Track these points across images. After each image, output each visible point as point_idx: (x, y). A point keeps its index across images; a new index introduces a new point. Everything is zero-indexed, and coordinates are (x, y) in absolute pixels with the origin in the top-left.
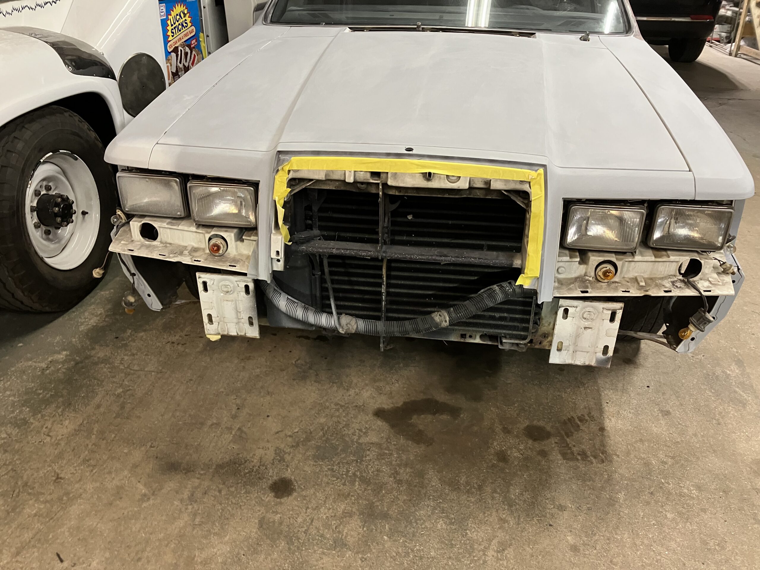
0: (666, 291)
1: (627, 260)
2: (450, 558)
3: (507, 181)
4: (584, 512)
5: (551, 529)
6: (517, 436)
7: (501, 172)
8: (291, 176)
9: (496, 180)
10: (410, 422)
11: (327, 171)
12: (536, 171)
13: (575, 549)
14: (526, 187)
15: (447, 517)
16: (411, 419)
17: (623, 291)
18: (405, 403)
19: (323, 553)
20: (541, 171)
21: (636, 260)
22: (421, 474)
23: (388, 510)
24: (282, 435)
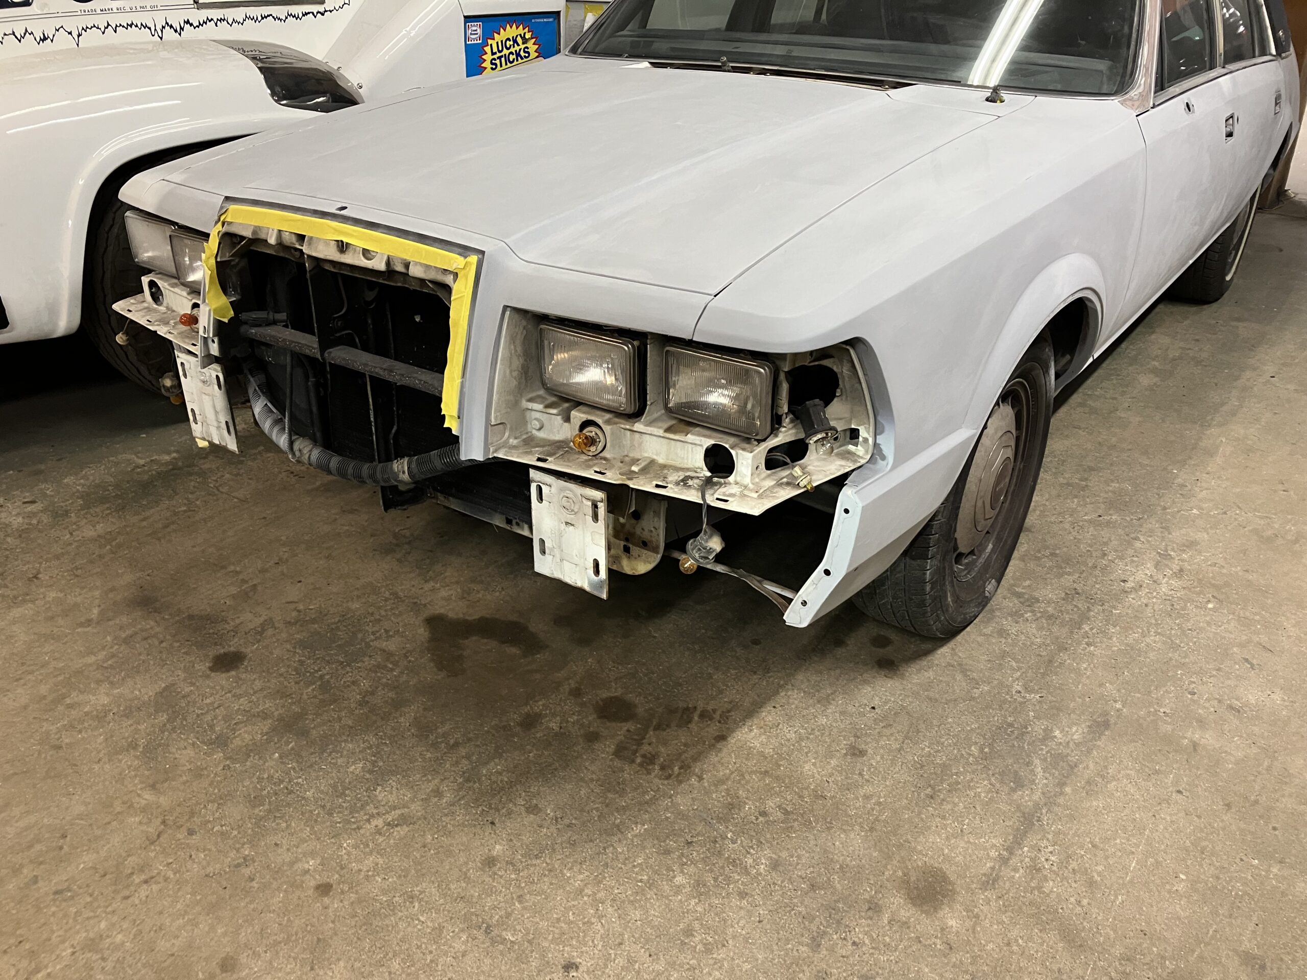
0: (657, 486)
1: (623, 426)
2: (323, 807)
3: (428, 267)
4: (559, 826)
5: (489, 829)
6: (583, 705)
7: (424, 253)
8: (226, 229)
9: (416, 263)
10: (461, 641)
11: (256, 227)
12: (465, 257)
13: (490, 862)
14: (449, 279)
15: (374, 763)
16: (467, 638)
17: (596, 472)
18: (481, 619)
19: (193, 744)
20: (474, 259)
21: (635, 429)
22: (398, 705)
23: (313, 728)
24: (293, 606)
